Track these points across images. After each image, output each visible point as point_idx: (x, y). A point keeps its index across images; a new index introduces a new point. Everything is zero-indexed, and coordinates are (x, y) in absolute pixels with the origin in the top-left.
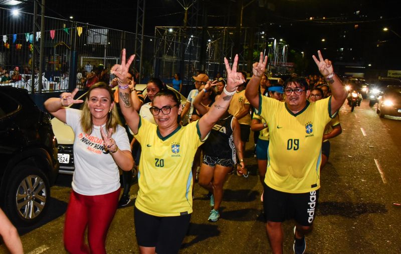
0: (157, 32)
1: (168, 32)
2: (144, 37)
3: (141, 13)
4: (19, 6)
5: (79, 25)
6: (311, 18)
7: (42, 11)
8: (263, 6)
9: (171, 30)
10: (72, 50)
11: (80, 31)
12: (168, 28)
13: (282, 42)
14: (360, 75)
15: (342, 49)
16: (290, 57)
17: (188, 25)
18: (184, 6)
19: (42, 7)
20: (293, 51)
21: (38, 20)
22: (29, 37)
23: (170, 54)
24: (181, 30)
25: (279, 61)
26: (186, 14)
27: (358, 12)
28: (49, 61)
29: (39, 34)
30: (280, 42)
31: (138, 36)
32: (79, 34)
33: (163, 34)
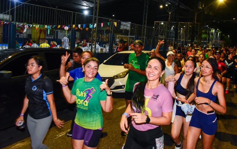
0: (155, 24)
1: (161, 24)
2: (147, 27)
3: (145, 16)
4: (88, 9)
5: (115, 21)
6: (234, 19)
7: (97, 14)
8: (206, 13)
9: (162, 23)
10: (111, 33)
11: (115, 24)
12: (161, 22)
13: (218, 30)
16: (222, 38)
17: (170, 21)
18: (168, 11)
19: (97, 13)
20: (223, 35)
21: (95, 19)
22: (91, 26)
23: (162, 35)
24: (167, 24)
25: (216, 40)
26: (170, 16)
28: (102, 37)
29: (95, 25)
30: (217, 30)
31: (144, 27)
32: (116, 26)
33: (158, 25)
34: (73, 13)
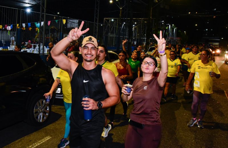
0: (105, 20)
1: (111, 21)
2: (98, 24)
3: (97, 12)
4: (30, 7)
5: (64, 19)
6: (189, 13)
7: (45, 11)
8: (162, 7)
9: (113, 20)
10: (60, 32)
11: (64, 21)
12: (111, 19)
13: (173, 26)
14: (217, 44)
15: (207, 30)
16: (178, 34)
17: (122, 17)
19: (45, 9)
20: (180, 31)
21: (43, 16)
22: (38, 25)
23: (112, 33)
24: (118, 20)
25: (172, 36)
26: (121, 12)
27: (215, 9)
28: (46, 37)
29: (42, 23)
30: (172, 26)
31: (95, 24)
32: (64, 23)
33: (108, 22)
34: (18, 10)
